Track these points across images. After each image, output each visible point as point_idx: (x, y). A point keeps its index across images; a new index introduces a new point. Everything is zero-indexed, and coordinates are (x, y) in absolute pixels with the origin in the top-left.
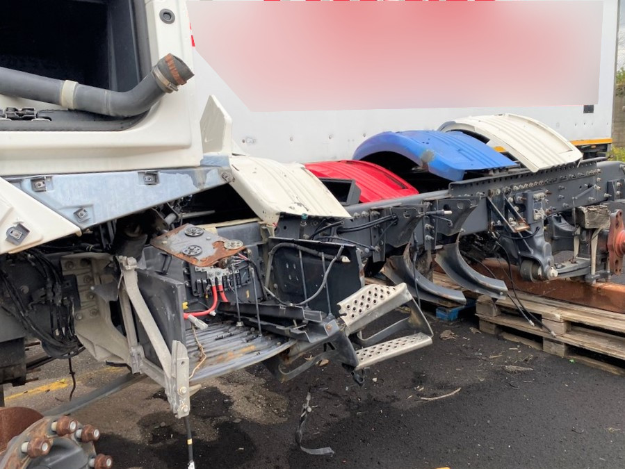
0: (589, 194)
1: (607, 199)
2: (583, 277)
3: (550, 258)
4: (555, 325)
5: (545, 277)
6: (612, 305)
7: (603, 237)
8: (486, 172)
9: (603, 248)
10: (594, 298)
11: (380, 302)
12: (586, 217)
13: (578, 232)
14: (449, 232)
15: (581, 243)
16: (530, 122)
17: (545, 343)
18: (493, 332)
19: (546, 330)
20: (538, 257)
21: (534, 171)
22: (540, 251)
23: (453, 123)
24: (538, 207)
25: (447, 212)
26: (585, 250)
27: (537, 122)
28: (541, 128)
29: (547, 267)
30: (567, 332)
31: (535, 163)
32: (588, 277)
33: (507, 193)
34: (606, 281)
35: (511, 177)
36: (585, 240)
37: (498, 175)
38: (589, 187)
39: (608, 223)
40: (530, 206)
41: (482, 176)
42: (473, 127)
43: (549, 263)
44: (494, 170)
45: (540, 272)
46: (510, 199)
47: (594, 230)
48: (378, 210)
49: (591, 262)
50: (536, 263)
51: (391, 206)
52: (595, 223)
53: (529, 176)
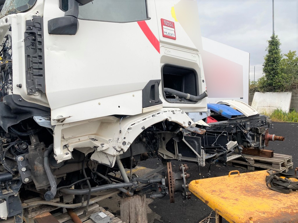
0: (258, 124)
1: (262, 125)
2: (258, 147)
3: (251, 141)
4: (251, 161)
5: (251, 146)
6: (267, 156)
7: (263, 136)
8: (236, 116)
9: (263, 139)
10: (261, 154)
11: (234, 145)
12: (259, 130)
13: (256, 134)
14: (230, 132)
15: (257, 138)
16: (242, 103)
17: (248, 167)
18: (231, 165)
19: (248, 163)
20: (248, 140)
21: (248, 116)
22: (249, 139)
23: (222, 102)
24: (248, 126)
25: (232, 126)
26: (258, 139)
27: (244, 103)
28: (246, 105)
29: (251, 143)
30: (255, 163)
31: (248, 114)
32: (259, 147)
33: (241, 122)
34: (263, 149)
35: (241, 118)
36: (258, 137)
37: (239, 117)
38: (258, 122)
39: (265, 132)
40: (246, 126)
41: (235, 117)
42: (228, 103)
43: (252, 142)
44: (238, 116)
45: (249, 145)
46: (241, 124)
47: (261, 134)
48: (214, 125)
49: (260, 143)
50: (248, 142)
51: (218, 124)
52: (261, 132)
53: (246, 118)
